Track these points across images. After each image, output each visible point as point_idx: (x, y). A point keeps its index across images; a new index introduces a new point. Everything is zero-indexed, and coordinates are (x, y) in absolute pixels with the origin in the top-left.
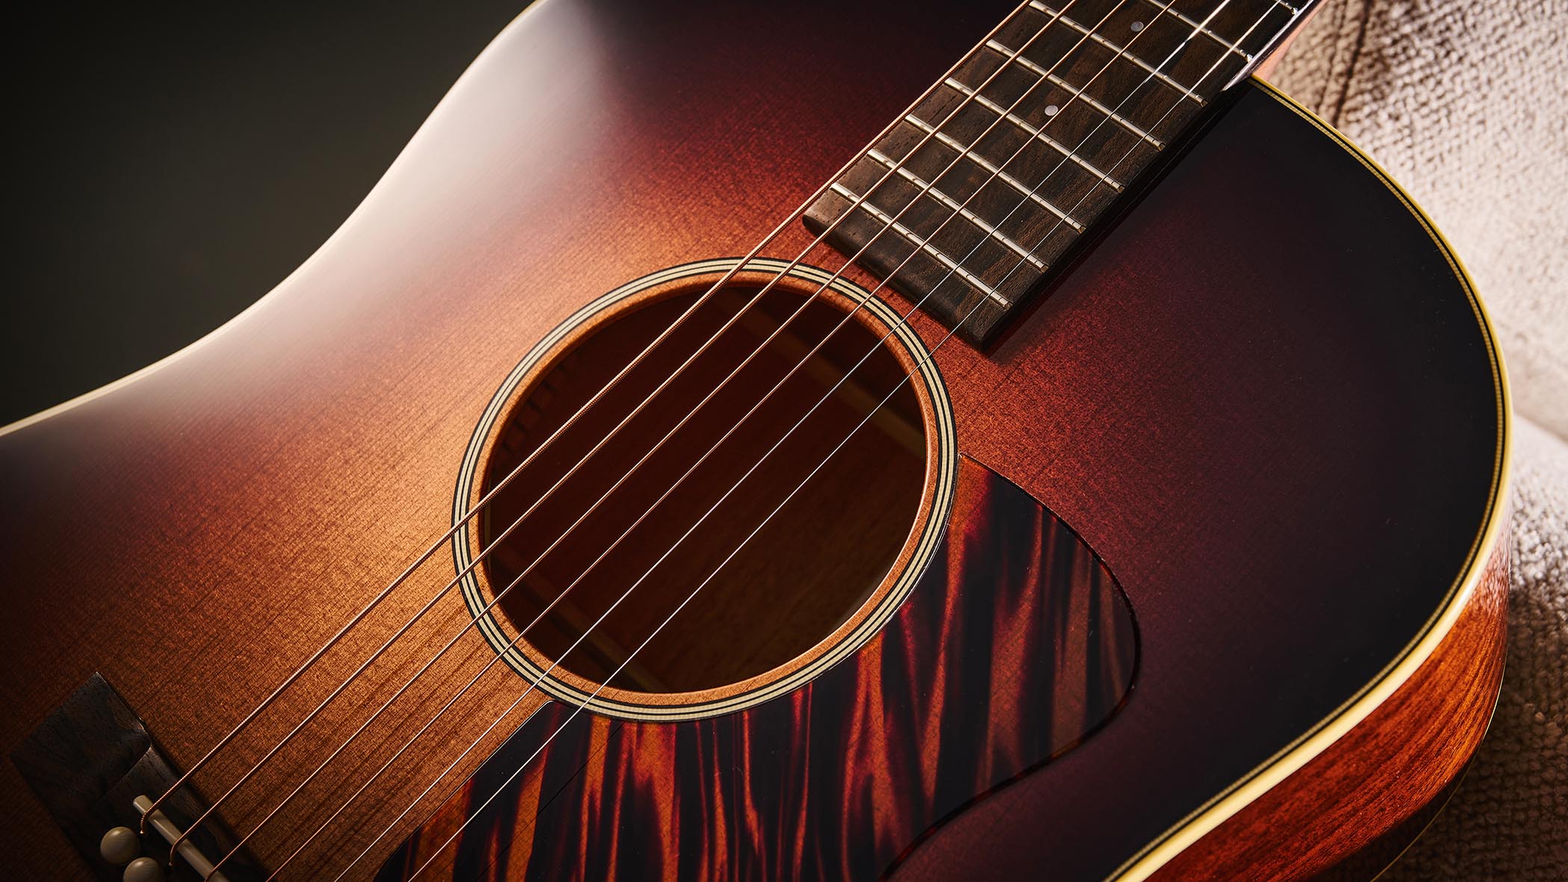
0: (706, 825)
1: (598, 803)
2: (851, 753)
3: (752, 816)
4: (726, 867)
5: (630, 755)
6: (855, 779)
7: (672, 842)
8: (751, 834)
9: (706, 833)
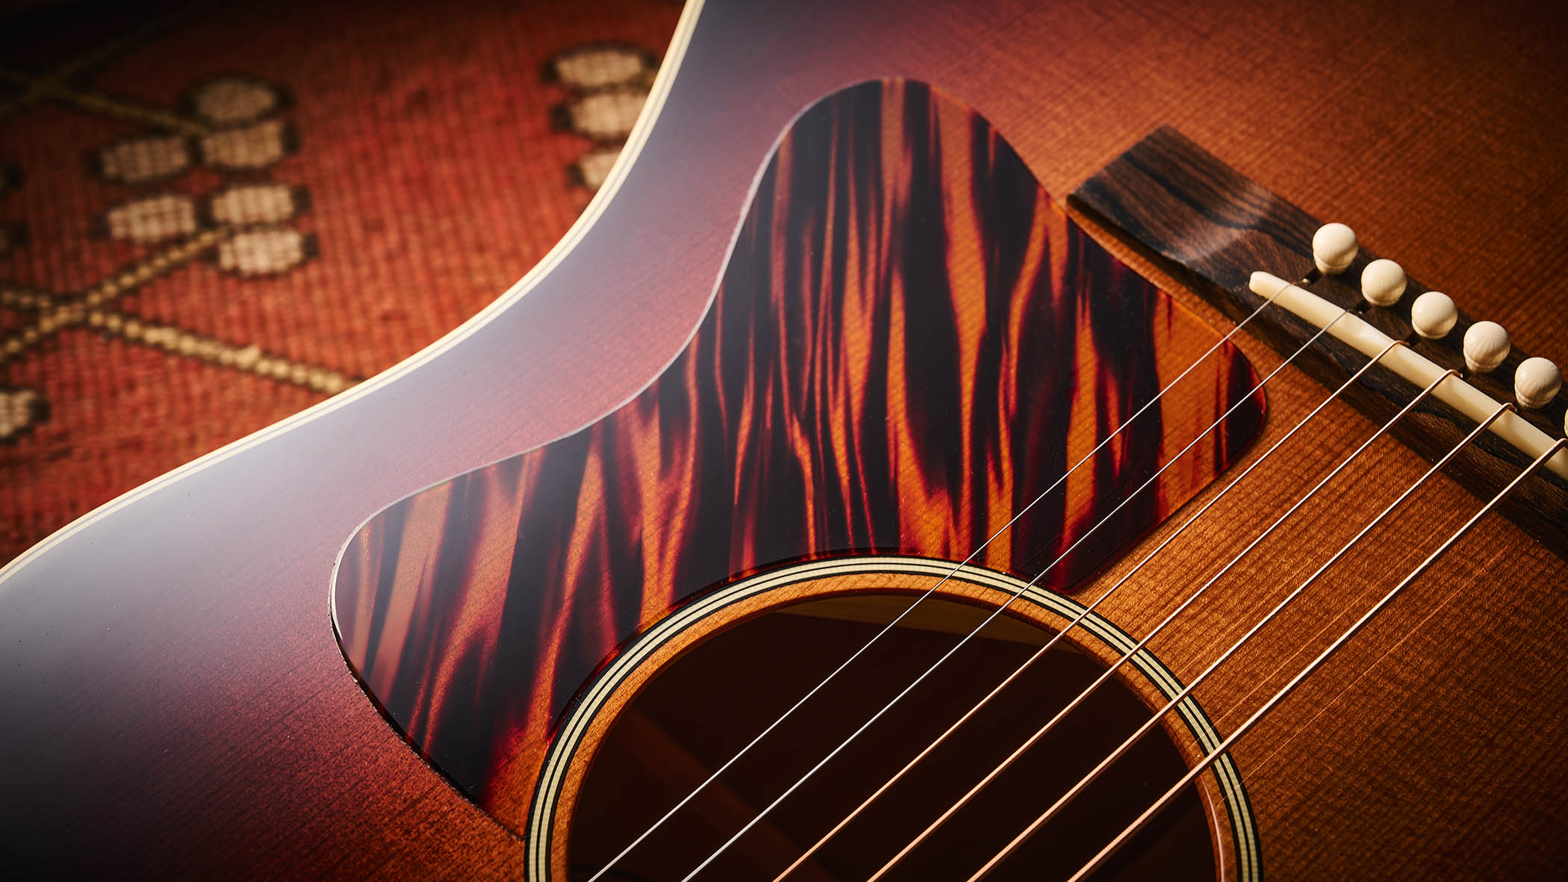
0: (857, 448)
1: (991, 477)
2: (683, 504)
3: (803, 451)
4: (831, 406)
5: (957, 524)
6: (680, 477)
7: (896, 434)
8: (802, 434)
9: (856, 441)
